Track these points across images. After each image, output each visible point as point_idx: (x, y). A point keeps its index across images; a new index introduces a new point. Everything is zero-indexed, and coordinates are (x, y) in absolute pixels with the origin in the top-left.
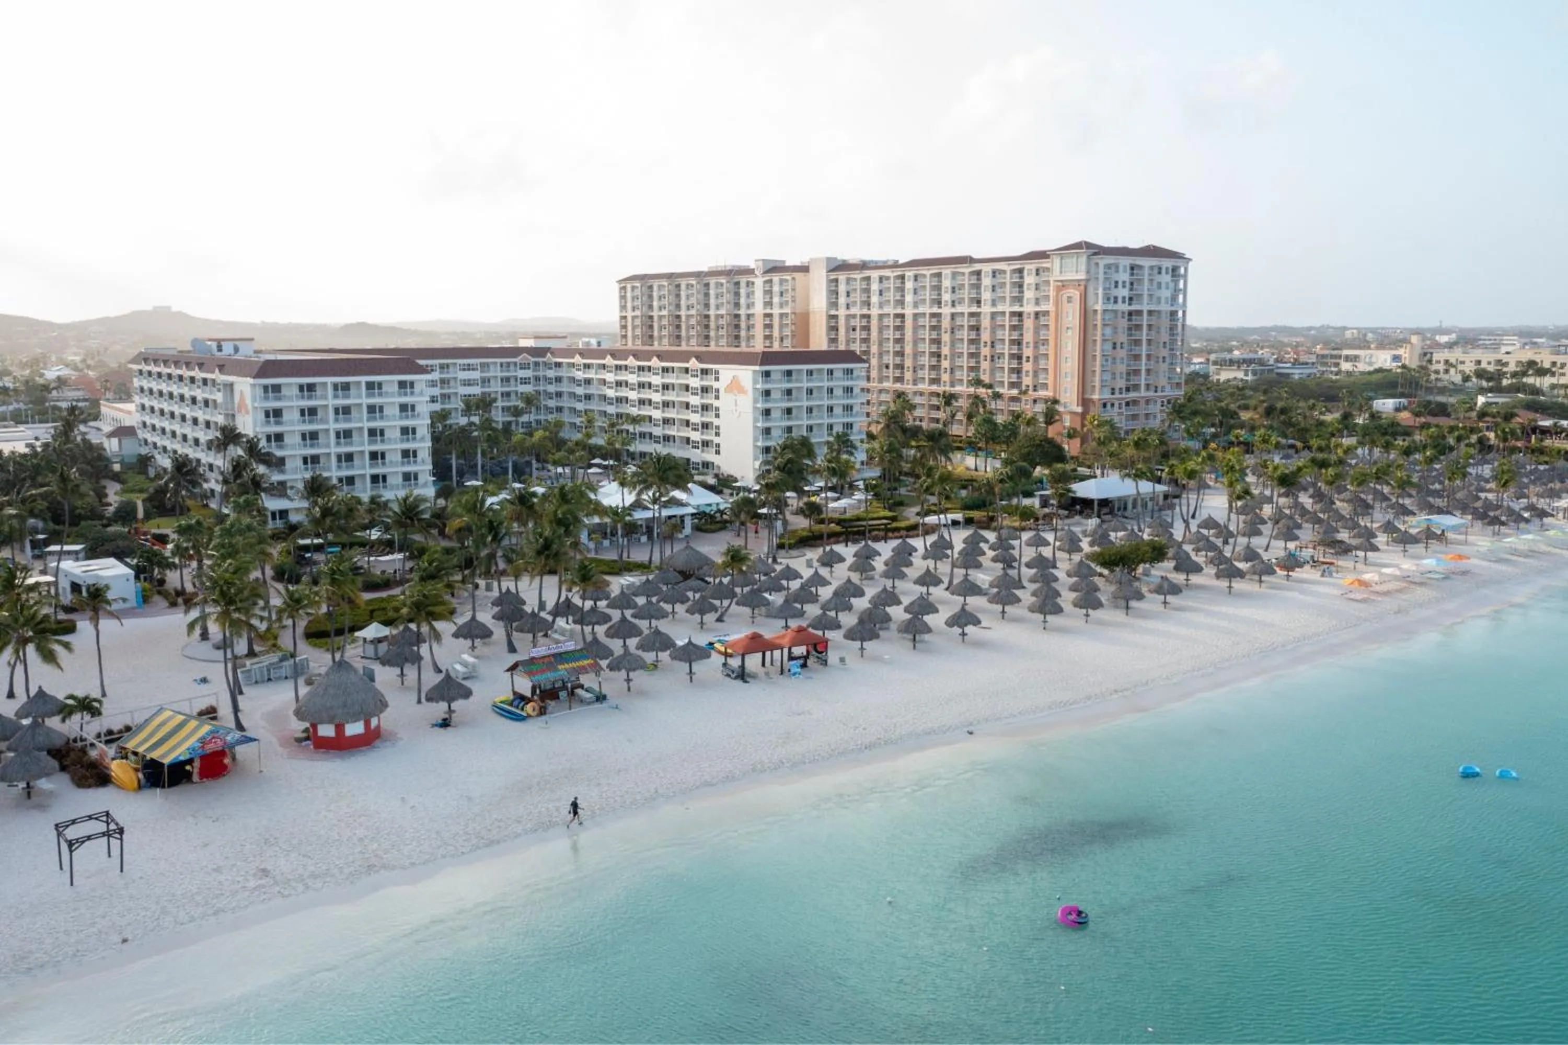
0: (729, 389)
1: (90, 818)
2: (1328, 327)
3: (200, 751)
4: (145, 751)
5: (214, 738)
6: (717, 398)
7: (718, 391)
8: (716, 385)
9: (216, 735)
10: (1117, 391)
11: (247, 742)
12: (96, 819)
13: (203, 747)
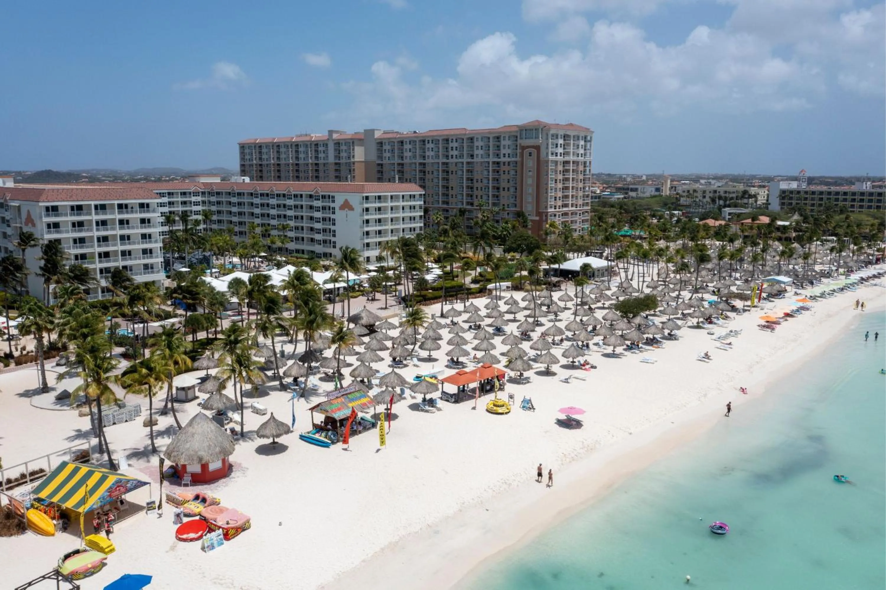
0: (342, 208)
1: (44, 577)
2: (602, 174)
3: (108, 499)
4: (59, 501)
5: (118, 486)
6: (334, 213)
7: (334, 208)
8: (332, 205)
9: (120, 484)
10: (557, 207)
11: (142, 486)
12: (49, 578)
13: (110, 496)
